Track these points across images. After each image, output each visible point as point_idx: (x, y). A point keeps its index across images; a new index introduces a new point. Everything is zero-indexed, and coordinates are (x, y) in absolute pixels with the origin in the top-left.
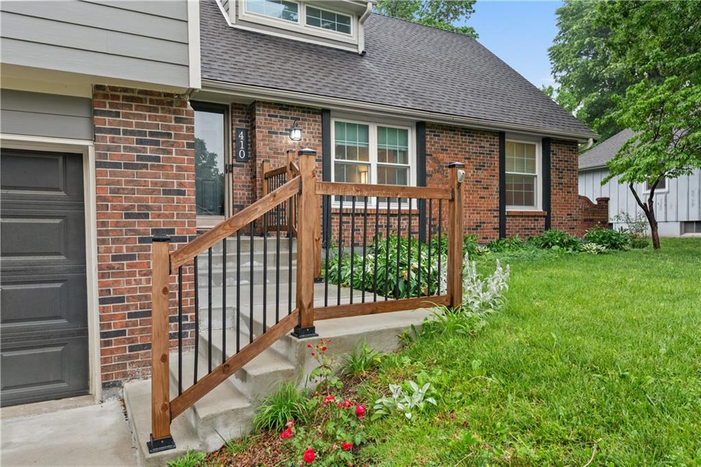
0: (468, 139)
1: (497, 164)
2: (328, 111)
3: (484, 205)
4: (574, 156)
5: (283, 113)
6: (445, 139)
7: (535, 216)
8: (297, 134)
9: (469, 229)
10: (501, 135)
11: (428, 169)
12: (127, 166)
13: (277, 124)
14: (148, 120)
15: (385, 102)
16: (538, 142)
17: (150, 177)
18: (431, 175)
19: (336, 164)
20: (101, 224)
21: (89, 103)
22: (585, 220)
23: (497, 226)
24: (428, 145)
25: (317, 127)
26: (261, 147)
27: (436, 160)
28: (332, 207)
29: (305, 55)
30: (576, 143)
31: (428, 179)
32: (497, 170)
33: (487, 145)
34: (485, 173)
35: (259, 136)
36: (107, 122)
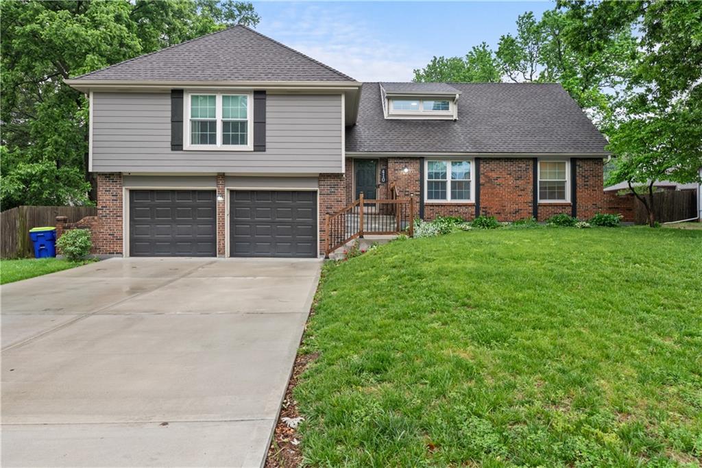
0: (509, 163)
1: (531, 176)
2: (423, 158)
3: (521, 199)
4: (599, 167)
5: (401, 161)
6: (493, 165)
7: (563, 206)
8: (406, 170)
9: (510, 213)
10: (535, 160)
11: (482, 181)
12: (327, 194)
13: (397, 166)
14: (333, 182)
15: (454, 150)
16: (568, 160)
17: (333, 198)
18: (483, 185)
19: (428, 182)
20: (320, 210)
21: (318, 178)
22: (610, 208)
23: (531, 211)
24: (482, 169)
25: (417, 165)
26: (391, 177)
27: (486, 177)
28: (425, 202)
29: (419, 128)
30: (601, 159)
31: (481, 187)
32: (532, 180)
33: (524, 165)
34: (522, 181)
35: (390, 172)
36: (322, 183)
